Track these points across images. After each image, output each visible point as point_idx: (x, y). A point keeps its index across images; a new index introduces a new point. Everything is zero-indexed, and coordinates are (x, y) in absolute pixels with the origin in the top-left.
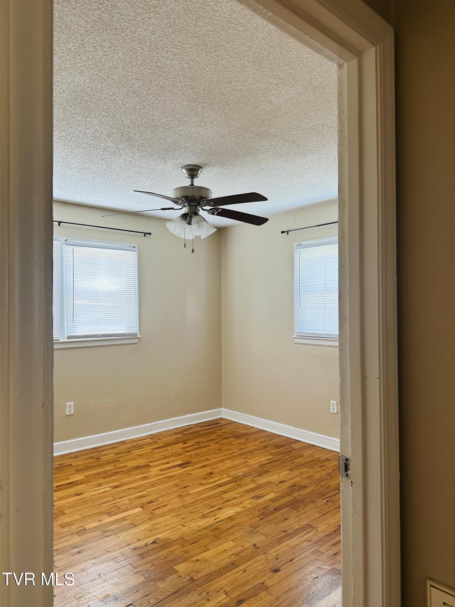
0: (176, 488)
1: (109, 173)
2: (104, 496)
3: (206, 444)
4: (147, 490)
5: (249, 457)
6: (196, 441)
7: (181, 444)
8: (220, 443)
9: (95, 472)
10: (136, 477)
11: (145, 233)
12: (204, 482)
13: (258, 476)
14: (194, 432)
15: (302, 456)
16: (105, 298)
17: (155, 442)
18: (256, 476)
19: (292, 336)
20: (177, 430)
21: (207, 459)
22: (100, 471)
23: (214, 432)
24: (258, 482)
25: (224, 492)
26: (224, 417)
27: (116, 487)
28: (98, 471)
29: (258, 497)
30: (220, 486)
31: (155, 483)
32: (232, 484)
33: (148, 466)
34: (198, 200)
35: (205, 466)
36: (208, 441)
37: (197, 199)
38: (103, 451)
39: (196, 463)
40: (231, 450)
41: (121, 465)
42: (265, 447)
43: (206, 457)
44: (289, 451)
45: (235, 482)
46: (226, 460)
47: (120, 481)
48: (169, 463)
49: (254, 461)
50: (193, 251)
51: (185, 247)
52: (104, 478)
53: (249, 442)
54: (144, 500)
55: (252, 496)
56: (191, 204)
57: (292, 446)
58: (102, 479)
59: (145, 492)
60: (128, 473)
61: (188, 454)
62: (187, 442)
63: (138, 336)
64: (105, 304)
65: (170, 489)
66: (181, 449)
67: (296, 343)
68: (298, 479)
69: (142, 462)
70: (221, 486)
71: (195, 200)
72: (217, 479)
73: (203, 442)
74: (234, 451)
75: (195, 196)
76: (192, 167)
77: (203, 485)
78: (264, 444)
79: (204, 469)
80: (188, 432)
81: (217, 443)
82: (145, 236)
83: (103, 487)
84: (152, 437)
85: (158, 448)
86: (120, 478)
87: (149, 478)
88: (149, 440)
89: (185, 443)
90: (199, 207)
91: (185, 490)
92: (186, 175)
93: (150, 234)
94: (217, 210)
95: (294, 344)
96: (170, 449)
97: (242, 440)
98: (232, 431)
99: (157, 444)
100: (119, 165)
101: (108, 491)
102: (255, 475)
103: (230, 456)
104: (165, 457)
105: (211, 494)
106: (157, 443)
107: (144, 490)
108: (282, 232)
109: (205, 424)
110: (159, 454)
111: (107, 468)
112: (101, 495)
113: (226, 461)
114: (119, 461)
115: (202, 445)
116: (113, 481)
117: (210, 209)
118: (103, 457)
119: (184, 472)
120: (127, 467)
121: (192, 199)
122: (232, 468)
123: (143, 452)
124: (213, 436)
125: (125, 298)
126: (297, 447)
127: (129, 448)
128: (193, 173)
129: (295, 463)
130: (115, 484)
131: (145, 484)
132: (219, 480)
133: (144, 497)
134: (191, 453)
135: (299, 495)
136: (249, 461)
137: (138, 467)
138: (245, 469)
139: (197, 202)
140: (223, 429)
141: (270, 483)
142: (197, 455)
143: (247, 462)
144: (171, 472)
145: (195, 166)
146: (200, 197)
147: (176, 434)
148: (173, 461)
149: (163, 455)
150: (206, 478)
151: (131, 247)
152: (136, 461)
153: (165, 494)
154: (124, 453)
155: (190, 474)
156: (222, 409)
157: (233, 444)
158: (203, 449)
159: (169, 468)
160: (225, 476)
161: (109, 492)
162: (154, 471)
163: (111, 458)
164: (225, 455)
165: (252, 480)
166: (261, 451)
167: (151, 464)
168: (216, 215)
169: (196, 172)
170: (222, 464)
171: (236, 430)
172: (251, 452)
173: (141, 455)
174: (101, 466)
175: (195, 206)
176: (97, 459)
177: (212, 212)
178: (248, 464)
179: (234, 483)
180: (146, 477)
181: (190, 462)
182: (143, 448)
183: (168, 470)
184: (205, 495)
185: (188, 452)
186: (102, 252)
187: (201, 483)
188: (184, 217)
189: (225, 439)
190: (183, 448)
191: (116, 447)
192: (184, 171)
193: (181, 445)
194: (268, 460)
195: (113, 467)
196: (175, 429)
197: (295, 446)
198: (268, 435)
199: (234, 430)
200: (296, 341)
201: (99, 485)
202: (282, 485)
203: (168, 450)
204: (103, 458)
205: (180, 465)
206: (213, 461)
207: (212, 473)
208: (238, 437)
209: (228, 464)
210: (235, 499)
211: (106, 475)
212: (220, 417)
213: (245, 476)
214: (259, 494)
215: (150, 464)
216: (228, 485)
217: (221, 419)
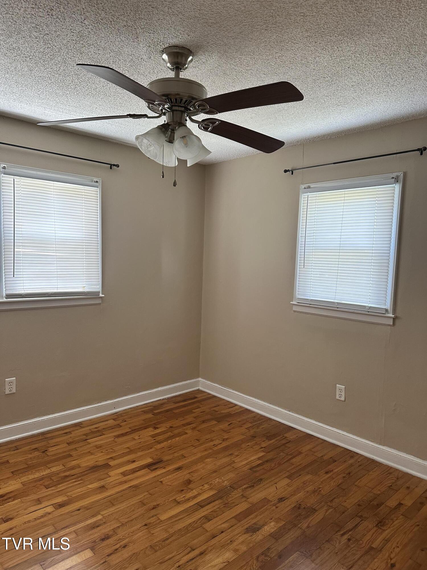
0: (142, 508)
1: (51, 59)
2: (42, 523)
3: (180, 430)
4: (101, 513)
5: (236, 454)
6: (168, 425)
7: (151, 429)
8: (197, 429)
9: (37, 475)
10: (90, 486)
11: (111, 165)
12: (180, 497)
13: (250, 487)
14: (167, 411)
15: (300, 453)
16: (57, 246)
17: (119, 426)
18: (247, 488)
19: (291, 303)
20: (146, 407)
21: (183, 457)
22: (44, 473)
23: (190, 412)
24: (250, 500)
25: (208, 518)
26: (201, 388)
27: (61, 505)
28: (42, 474)
29: (253, 529)
30: (201, 505)
31: (114, 499)
32: (217, 502)
33: (107, 466)
34: (186, 101)
35: (179, 468)
36: (184, 425)
37: (184, 100)
38: (52, 438)
39: (169, 462)
40: (212, 441)
41: (74, 463)
42: (254, 437)
43: (181, 452)
44: (284, 444)
45: (221, 498)
46: (206, 458)
47: (69, 494)
48: (134, 461)
49: (241, 461)
50: (175, 184)
51: (163, 177)
52: (47, 487)
53: (233, 428)
54: (97, 534)
55: (246, 527)
56: (174, 108)
57: (286, 435)
58: (45, 490)
59: (99, 517)
60: (80, 479)
61: (159, 446)
62: (158, 426)
63: (101, 295)
64: (57, 254)
65: (133, 511)
66: (150, 438)
67: (295, 311)
68: (301, 495)
69: (100, 458)
70: (202, 507)
71: (180, 103)
72: (196, 493)
73: (178, 427)
74: (216, 442)
75: (181, 94)
76: (178, 51)
77: (179, 503)
78: (252, 432)
79: (179, 474)
80: (159, 411)
81: (194, 428)
82: (111, 168)
83: (43, 505)
84: (116, 416)
85: (123, 435)
86: (68, 488)
87: (107, 489)
88: (111, 422)
89: (155, 428)
90: (186, 115)
91: (153, 512)
92: (169, 65)
93: (118, 166)
94: (213, 123)
95: (293, 312)
96: (137, 438)
97: (224, 426)
98: (212, 409)
99: (121, 428)
100: (65, 42)
101: (49, 514)
102: (245, 486)
103: (210, 451)
104: (131, 451)
105: (190, 521)
106: (121, 426)
107: (98, 513)
108: (286, 171)
109: (179, 399)
110: (123, 446)
111: (54, 469)
112: (38, 521)
113: (206, 460)
114: (71, 456)
115: (176, 432)
116: (60, 493)
117: (203, 121)
118: (51, 449)
119: (153, 477)
120: (79, 467)
121: (176, 99)
122: (215, 472)
123: (102, 442)
124: (189, 418)
125: (84, 247)
126: (292, 438)
127: (86, 435)
128: (179, 61)
129: (293, 464)
130: (59, 500)
131: (101, 499)
132: (199, 494)
133: (98, 526)
134: (162, 445)
135: (308, 527)
136: (237, 460)
137: (95, 468)
138: (232, 475)
139: (183, 105)
140: (201, 406)
141: (265, 501)
142: (170, 447)
143: (234, 462)
144: (137, 478)
145: (183, 48)
146: (189, 97)
147: (145, 412)
148: (140, 458)
149: (128, 448)
150: (182, 490)
151: (92, 182)
152: (92, 457)
153: (126, 520)
154: (78, 442)
155: (161, 482)
156: (200, 379)
157: (214, 431)
158: (177, 439)
159: (134, 471)
160: (206, 486)
161: (50, 516)
162: (115, 475)
163: (60, 451)
164: (206, 450)
165: (243, 496)
166: (249, 444)
167: (112, 463)
168: (210, 132)
169: (184, 59)
170: (201, 466)
171: (216, 409)
172: (237, 445)
173: (101, 447)
174: (46, 464)
175: (179, 113)
176: (44, 452)
177: (205, 125)
178: (236, 465)
179: (220, 501)
180: (103, 487)
181: (160, 461)
182: (104, 435)
183: (132, 473)
184: (181, 525)
185: (159, 442)
186: (54, 186)
187: (175, 500)
188: (163, 129)
189: (204, 422)
190: (153, 436)
191: (70, 432)
192: (165, 57)
193: (150, 432)
194: (259, 459)
195: (61, 467)
196: (144, 406)
197: (290, 436)
198: (255, 417)
199: (214, 409)
200: (295, 308)
201: (39, 501)
202: (282, 505)
203: (134, 439)
204: (52, 451)
205: (148, 466)
206: (190, 460)
207: (189, 482)
208: (220, 419)
209: (210, 464)
210: (222, 532)
211: (51, 482)
212: (197, 388)
213: (233, 487)
214: (255, 524)
215: (110, 463)
216: (212, 505)
217: (199, 391)
